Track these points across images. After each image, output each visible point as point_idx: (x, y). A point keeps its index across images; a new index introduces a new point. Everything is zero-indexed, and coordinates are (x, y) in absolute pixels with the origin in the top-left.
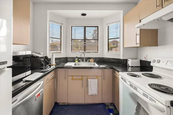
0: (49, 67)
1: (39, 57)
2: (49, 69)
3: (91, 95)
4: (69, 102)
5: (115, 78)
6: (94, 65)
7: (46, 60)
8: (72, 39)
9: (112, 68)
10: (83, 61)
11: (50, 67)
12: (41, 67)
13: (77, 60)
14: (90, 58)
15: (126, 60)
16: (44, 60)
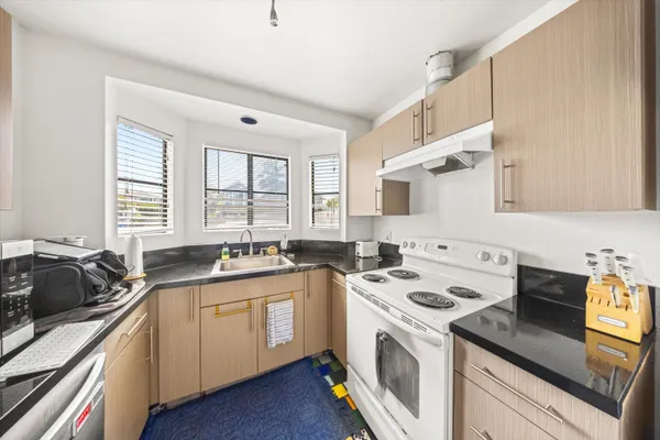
0: (126, 290)
1: (75, 259)
2: (125, 299)
3: (277, 346)
4: (204, 389)
5: (334, 290)
6: (280, 262)
7: (106, 266)
8: (206, 189)
9: (327, 266)
10: (246, 253)
11: (129, 291)
12: (91, 300)
13: (226, 253)
14: (267, 244)
15: (354, 244)
16: (99, 266)
